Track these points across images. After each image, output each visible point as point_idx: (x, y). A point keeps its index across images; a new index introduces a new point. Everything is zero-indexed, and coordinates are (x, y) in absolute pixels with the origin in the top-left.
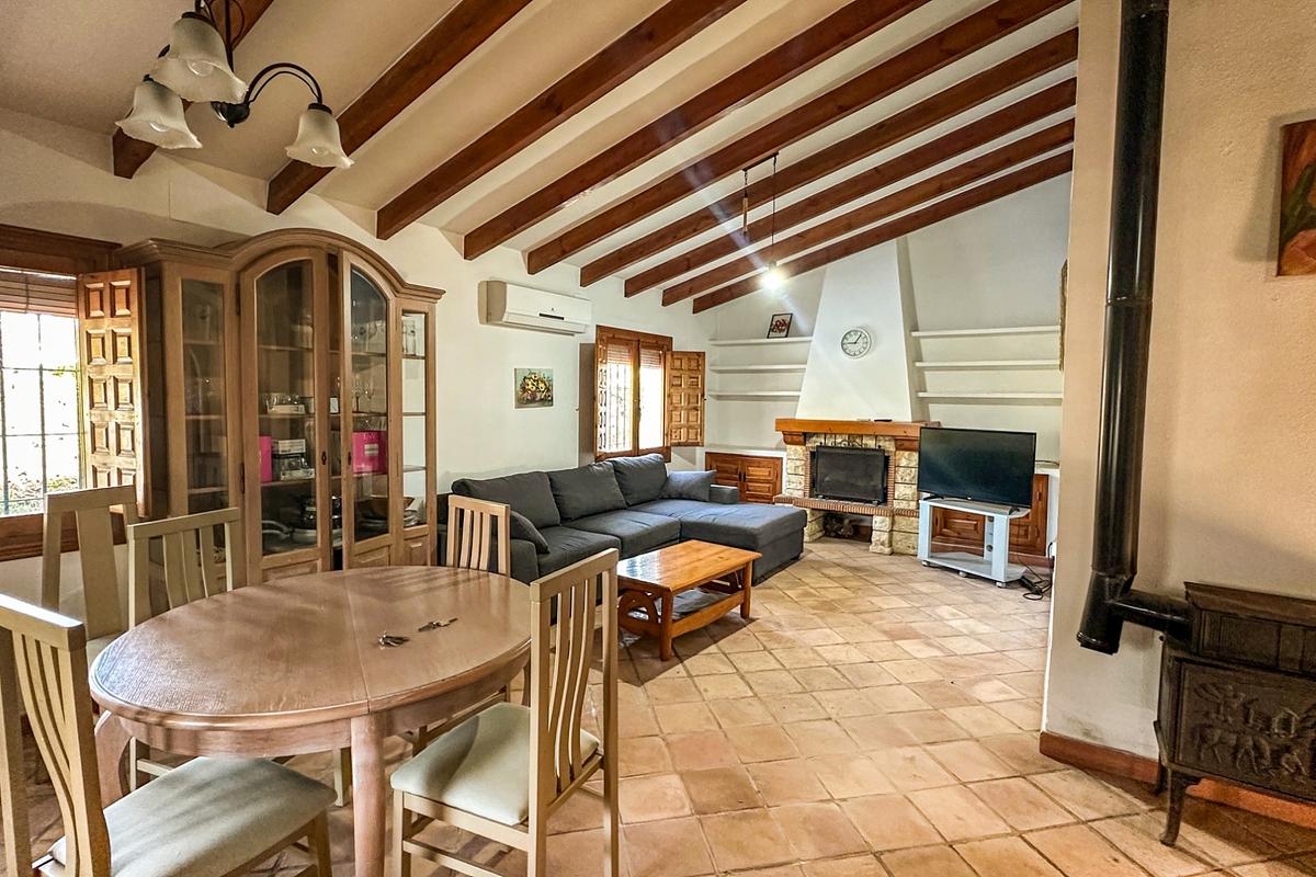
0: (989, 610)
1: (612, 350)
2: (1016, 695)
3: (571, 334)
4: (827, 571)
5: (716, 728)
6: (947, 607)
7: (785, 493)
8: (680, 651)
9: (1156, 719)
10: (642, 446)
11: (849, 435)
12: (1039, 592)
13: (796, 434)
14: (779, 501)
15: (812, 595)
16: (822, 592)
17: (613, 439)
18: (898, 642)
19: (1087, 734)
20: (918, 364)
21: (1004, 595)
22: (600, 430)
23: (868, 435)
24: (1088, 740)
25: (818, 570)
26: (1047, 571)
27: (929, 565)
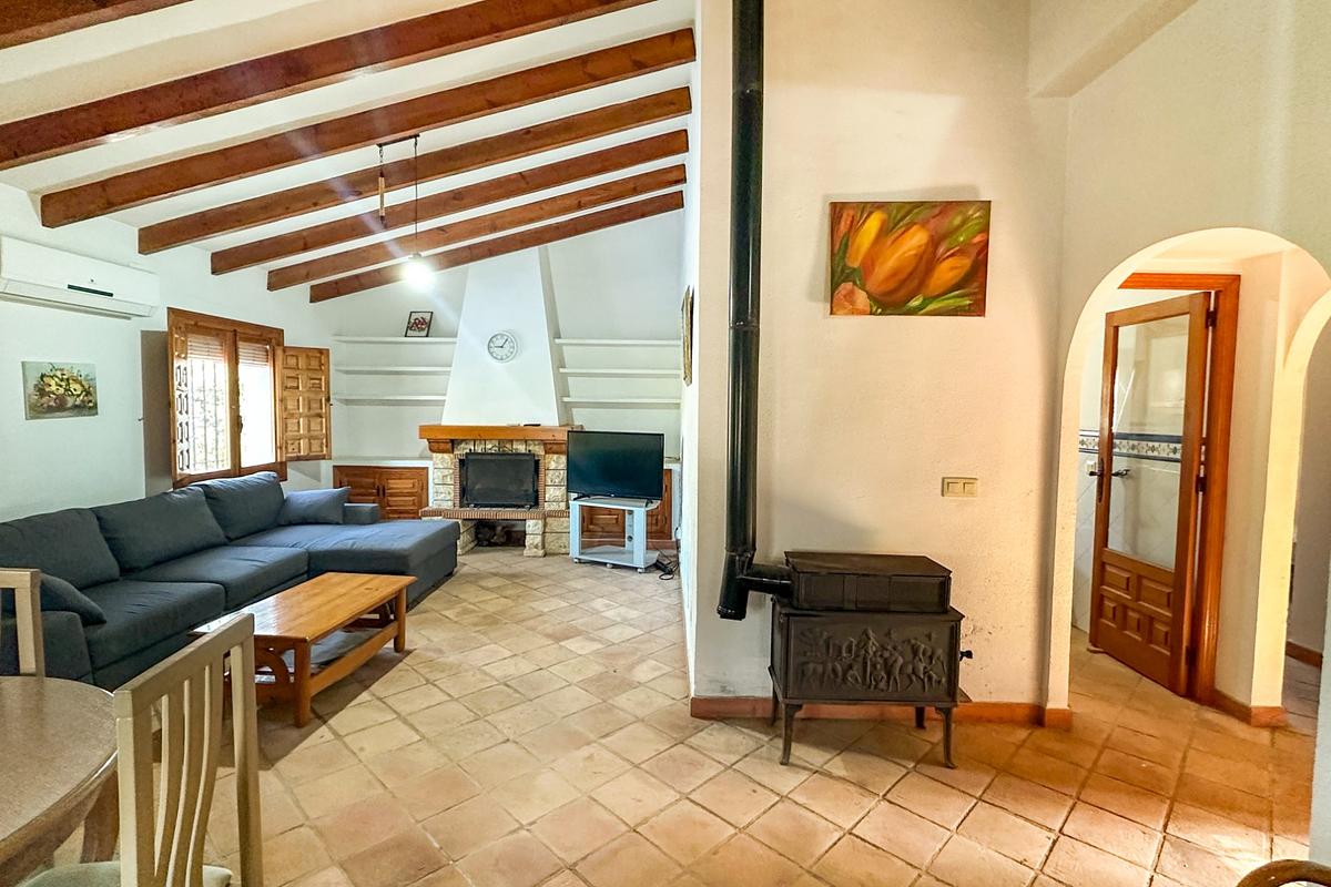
0: (633, 595)
1: (194, 341)
2: (667, 669)
3: (127, 316)
4: (483, 583)
5: (380, 790)
6: (600, 600)
7: (432, 505)
8: (320, 709)
9: (769, 664)
10: (245, 464)
11: (499, 441)
12: (670, 572)
13: (443, 441)
14: (426, 514)
15: (473, 611)
16: (482, 606)
17: (201, 457)
18: (562, 643)
19: (724, 689)
20: (562, 370)
21: (646, 579)
22: (180, 447)
23: (517, 440)
24: (725, 695)
25: (474, 583)
26: (675, 552)
27: (580, 561)
